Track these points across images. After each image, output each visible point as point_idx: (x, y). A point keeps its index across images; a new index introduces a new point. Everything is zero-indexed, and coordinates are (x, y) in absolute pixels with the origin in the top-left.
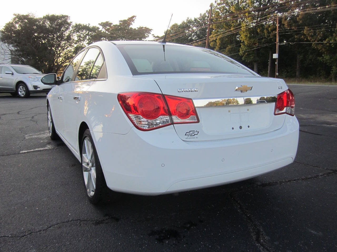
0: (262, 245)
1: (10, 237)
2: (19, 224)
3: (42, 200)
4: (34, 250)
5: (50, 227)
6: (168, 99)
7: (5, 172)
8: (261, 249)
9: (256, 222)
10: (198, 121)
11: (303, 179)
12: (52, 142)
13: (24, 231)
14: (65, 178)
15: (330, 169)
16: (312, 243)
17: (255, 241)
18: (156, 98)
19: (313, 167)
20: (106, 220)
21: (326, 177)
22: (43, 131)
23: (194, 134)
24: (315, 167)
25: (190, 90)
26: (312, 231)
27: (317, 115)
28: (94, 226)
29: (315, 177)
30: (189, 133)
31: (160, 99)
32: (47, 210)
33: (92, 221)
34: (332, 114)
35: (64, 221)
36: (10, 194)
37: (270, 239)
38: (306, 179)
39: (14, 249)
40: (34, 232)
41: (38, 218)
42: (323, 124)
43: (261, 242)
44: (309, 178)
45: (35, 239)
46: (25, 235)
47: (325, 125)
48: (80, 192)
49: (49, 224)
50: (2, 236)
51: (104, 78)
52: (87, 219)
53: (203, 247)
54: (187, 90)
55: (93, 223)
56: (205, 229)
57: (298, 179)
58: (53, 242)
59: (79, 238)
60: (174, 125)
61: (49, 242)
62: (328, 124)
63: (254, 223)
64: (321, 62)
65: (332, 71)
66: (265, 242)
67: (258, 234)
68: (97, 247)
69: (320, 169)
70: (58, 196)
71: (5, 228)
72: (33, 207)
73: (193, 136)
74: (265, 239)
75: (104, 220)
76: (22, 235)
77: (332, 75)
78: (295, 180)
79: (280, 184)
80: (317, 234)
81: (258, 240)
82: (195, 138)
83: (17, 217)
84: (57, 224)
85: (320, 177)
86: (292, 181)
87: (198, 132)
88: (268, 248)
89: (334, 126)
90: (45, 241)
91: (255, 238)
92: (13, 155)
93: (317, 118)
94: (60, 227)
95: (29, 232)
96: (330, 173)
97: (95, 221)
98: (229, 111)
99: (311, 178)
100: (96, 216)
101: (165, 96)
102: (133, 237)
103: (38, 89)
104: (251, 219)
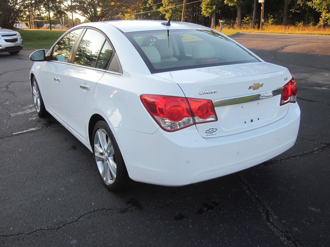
0: (272, 224)
1: (47, 230)
2: (49, 216)
3: (60, 189)
4: (75, 241)
5: (80, 218)
6: (191, 102)
7: (8, 159)
8: (272, 227)
9: (264, 202)
10: (217, 119)
11: (300, 156)
12: (41, 119)
13: (57, 223)
14: (73, 164)
15: (324, 143)
16: (313, 219)
17: (266, 221)
18: (180, 101)
19: (308, 141)
20: (129, 207)
21: (321, 152)
22: (26, 106)
23: (213, 131)
24: (310, 141)
25: (210, 91)
26: (312, 209)
27: (307, 74)
28: (120, 215)
29: (311, 152)
30: (209, 131)
31: (184, 102)
32: (70, 200)
33: (117, 209)
34: (322, 73)
35: (90, 211)
36: (25, 185)
37: (278, 218)
38: (304, 155)
39: (55, 240)
40: (67, 224)
41: (65, 209)
42: (314, 87)
43: (271, 221)
44: (305, 154)
45: (71, 230)
46: (60, 227)
47: (316, 88)
48: (94, 180)
49: (78, 214)
50: (39, 229)
51: (118, 72)
52: (111, 207)
53: (222, 228)
54: (207, 92)
55: (118, 212)
56: (221, 212)
57: (296, 156)
58: (89, 232)
59: (111, 227)
60: (196, 125)
61: (85, 233)
62: (319, 87)
63: (262, 204)
64: (311, 7)
65: (322, 17)
66: (275, 221)
67: (267, 214)
68: (130, 235)
69: (315, 143)
70: (74, 184)
71: (38, 221)
72: (55, 198)
73: (212, 133)
74: (274, 219)
75: (127, 208)
76: (57, 227)
77: (321, 22)
78: (293, 157)
79: (281, 162)
80: (316, 211)
81: (268, 220)
82: (214, 134)
83: (44, 209)
84: (85, 215)
85: (316, 152)
86: (291, 158)
87: (217, 129)
88: (278, 226)
89: (325, 89)
90: (81, 231)
91: (266, 218)
92: (6, 138)
93: (308, 78)
94: (89, 218)
95: (63, 224)
96: (324, 147)
97: (119, 210)
98: (242, 107)
99: (308, 154)
100: (119, 204)
101: (188, 99)
102: (160, 223)
104: (259, 199)
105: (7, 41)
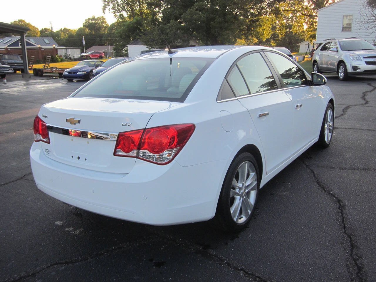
23: (49, 152)
98: (72, 140)
103: (358, 71)
105: (368, 63)
